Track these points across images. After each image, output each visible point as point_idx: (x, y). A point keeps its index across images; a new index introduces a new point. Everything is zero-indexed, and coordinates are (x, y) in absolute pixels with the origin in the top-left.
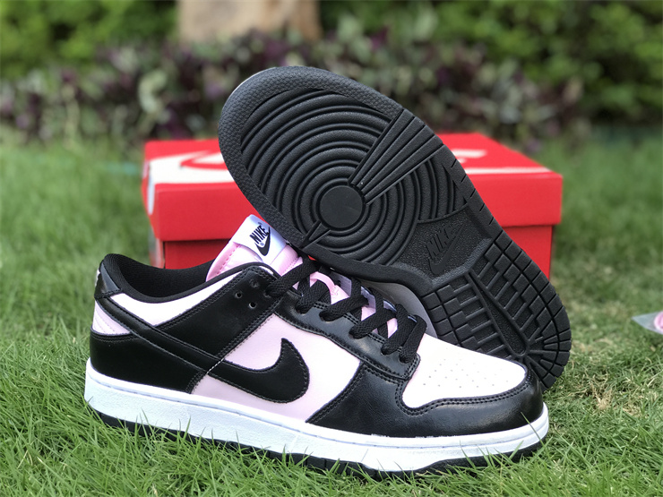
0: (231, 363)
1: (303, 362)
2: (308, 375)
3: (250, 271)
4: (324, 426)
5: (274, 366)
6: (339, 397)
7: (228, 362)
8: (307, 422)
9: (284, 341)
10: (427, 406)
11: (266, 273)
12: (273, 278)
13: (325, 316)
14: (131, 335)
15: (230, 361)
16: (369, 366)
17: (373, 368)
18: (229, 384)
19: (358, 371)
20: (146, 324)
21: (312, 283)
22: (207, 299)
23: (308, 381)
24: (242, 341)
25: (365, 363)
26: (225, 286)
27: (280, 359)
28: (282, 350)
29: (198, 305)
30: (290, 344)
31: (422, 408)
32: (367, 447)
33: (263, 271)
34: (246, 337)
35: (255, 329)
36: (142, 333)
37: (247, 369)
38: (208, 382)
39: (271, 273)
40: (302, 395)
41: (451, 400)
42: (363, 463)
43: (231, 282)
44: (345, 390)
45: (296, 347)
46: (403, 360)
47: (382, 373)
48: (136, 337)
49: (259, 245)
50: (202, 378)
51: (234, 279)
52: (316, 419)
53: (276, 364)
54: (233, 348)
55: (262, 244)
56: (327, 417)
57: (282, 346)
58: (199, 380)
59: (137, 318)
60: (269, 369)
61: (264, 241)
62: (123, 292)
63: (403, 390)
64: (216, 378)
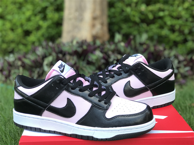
0: (52, 106)
1: (74, 105)
2: (75, 109)
3: (56, 78)
4: (81, 125)
5: (65, 107)
6: (85, 115)
7: (51, 106)
8: (76, 124)
9: (68, 99)
10: (113, 117)
11: (61, 78)
12: (63, 79)
13: (80, 90)
14: (23, 99)
15: (52, 105)
16: (95, 106)
17: (96, 106)
18: (52, 113)
19: (91, 107)
20: (27, 95)
21: (77, 81)
22: (44, 87)
23: (76, 111)
24: (55, 99)
25: (93, 105)
26: (49, 82)
27: (67, 104)
28: (67, 101)
29: (41, 89)
30: (70, 100)
31: (112, 118)
32: (94, 131)
33: (60, 77)
34: (56, 98)
35: (59, 95)
36: (26, 98)
37: (57, 108)
38: (46, 112)
39: (63, 78)
40: (74, 115)
41: (121, 115)
42: (93, 136)
43: (51, 81)
44: (87, 113)
45: (72, 100)
46: (105, 103)
47: (99, 108)
48: (24, 99)
49: (61, 70)
50: (44, 111)
51: (51, 80)
52: (79, 123)
53: (66, 106)
54: (53, 101)
55: (62, 69)
56: (82, 122)
57: (67, 100)
58: (43, 112)
59: (24, 94)
60: (64, 107)
61: (62, 68)
62: (21, 86)
63: (105, 113)
64: (48, 111)
